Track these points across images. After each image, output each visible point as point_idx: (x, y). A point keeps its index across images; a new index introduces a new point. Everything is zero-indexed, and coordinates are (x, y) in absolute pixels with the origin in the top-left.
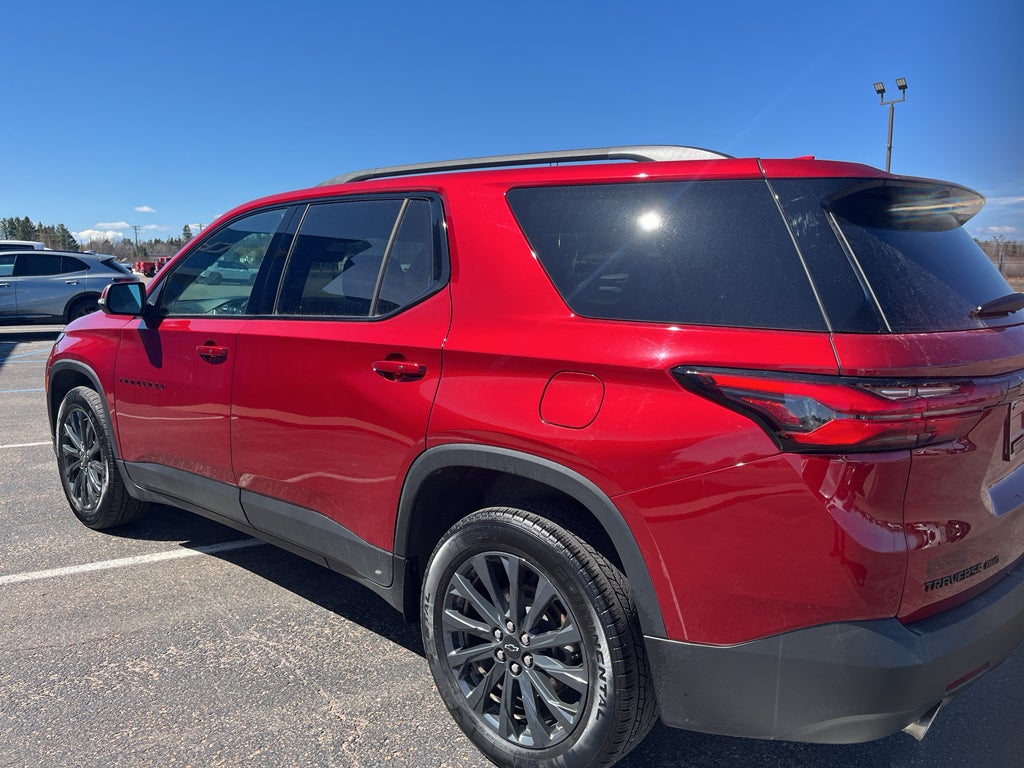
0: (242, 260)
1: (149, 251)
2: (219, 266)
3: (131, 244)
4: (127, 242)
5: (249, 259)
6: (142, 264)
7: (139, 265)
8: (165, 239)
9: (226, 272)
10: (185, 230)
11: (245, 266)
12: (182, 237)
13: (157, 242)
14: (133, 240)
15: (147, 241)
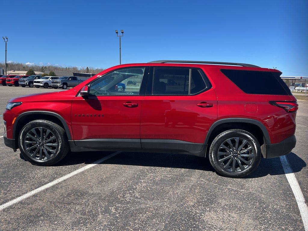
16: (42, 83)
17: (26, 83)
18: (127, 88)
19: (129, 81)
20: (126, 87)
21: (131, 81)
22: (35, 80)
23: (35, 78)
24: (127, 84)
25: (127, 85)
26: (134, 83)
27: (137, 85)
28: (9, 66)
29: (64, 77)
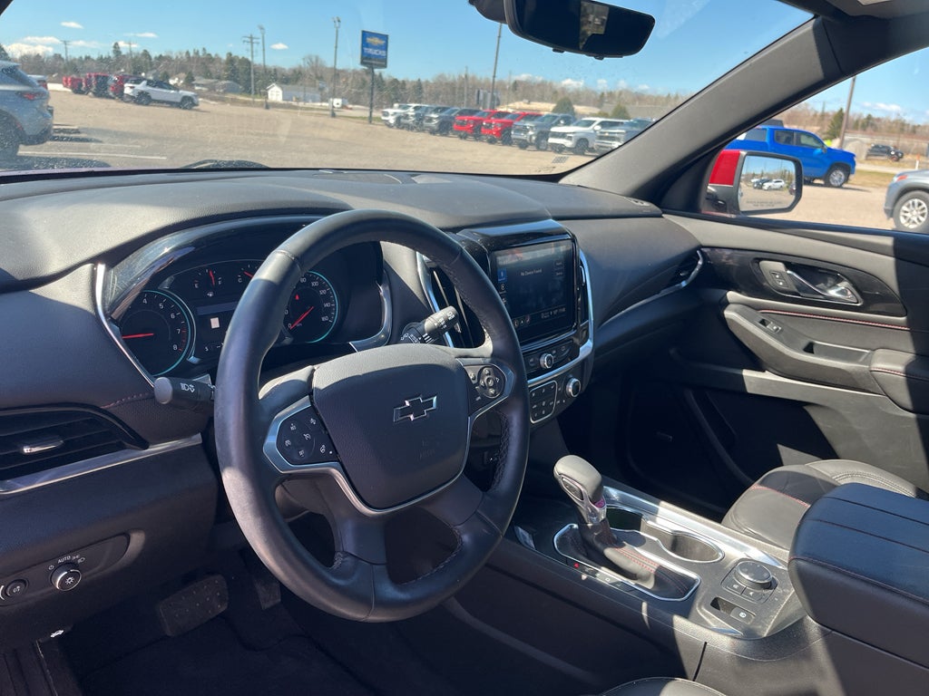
0: (172, 82)
1: (80, 67)
2: (148, 84)
3: (62, 59)
4: (58, 57)
5: (179, 81)
6: (69, 79)
7: (66, 81)
8: (95, 56)
9: (156, 93)
10: (115, 47)
11: (175, 87)
12: (112, 55)
13: (88, 58)
14: (63, 56)
15: (77, 57)
16: (570, 138)
17: (531, 136)
18: (863, 173)
19: (876, 146)
20: (859, 167)
21: (883, 147)
22: (554, 129)
23: (557, 124)
24: (868, 155)
25: (863, 157)
26: (897, 154)
27: (907, 162)
28: (520, 88)
29: (639, 121)
